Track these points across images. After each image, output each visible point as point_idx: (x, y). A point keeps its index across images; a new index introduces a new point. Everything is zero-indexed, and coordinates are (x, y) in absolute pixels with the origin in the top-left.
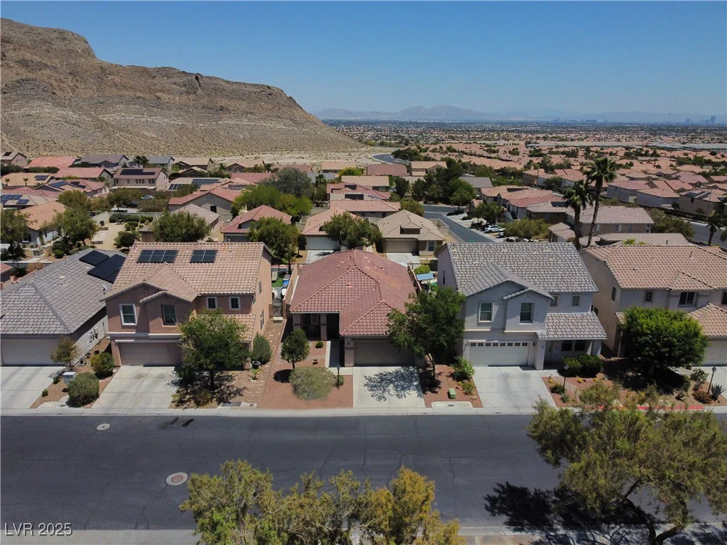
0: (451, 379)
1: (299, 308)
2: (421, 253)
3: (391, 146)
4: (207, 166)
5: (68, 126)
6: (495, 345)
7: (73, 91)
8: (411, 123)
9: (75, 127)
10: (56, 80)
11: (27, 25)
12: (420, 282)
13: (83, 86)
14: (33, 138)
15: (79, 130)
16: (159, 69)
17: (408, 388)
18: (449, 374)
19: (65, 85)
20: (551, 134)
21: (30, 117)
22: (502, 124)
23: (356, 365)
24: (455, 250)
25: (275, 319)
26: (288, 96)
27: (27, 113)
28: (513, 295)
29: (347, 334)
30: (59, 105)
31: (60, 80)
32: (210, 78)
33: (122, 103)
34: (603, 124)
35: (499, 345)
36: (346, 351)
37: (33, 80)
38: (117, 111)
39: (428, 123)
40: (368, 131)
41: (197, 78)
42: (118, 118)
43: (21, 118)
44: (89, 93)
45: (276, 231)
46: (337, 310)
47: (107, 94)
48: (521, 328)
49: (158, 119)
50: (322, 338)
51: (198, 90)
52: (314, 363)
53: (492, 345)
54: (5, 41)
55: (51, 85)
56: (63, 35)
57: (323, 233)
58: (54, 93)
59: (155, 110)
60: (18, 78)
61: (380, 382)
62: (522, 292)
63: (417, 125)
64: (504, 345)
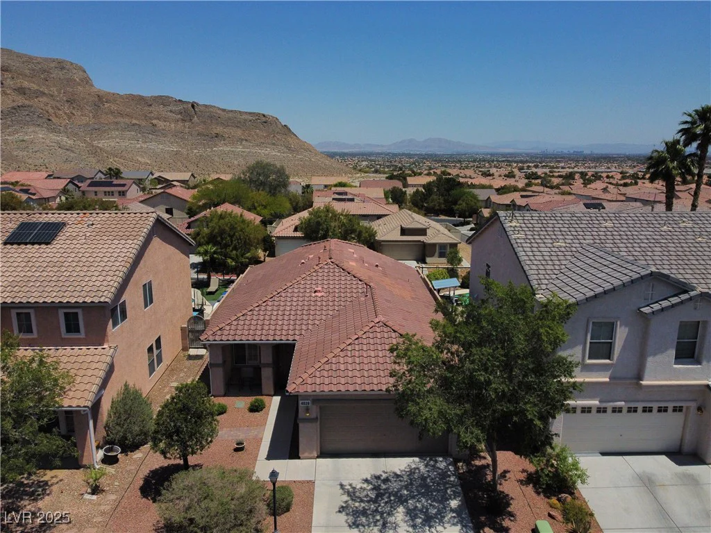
0: (529, 489)
1: (219, 333)
2: (428, 260)
3: (384, 173)
4: (188, 181)
5: (61, 151)
6: (617, 410)
7: (69, 118)
8: (403, 154)
9: (68, 153)
10: (53, 108)
11: (26, 55)
12: (439, 291)
13: (79, 113)
14: (25, 163)
15: (72, 155)
16: (156, 98)
17: (440, 517)
18: (523, 476)
19: (61, 112)
20: (540, 163)
21: (24, 143)
22: (492, 155)
23: (323, 454)
24: (514, 224)
25: (193, 352)
26: (283, 124)
27: (21, 138)
28: (665, 304)
29: (301, 390)
30: (53, 131)
31: (56, 107)
32: (206, 106)
33: (118, 129)
34: (589, 155)
35: (625, 410)
36: (301, 425)
37: (29, 106)
38: (112, 137)
39: (421, 155)
40: (363, 161)
41: (193, 106)
42: (113, 144)
43: (15, 143)
44: (85, 120)
45: (232, 228)
46: (291, 338)
47: (102, 120)
48: (677, 375)
49: (153, 146)
50: (264, 391)
51: (194, 117)
52: (236, 450)
53: (609, 410)
54: (5, 69)
55: (47, 112)
56: (61, 65)
57: (299, 234)
58: (49, 120)
59: (150, 136)
60: (15, 104)
61: (375, 501)
62: (684, 297)
63: (409, 156)
64: (635, 410)
